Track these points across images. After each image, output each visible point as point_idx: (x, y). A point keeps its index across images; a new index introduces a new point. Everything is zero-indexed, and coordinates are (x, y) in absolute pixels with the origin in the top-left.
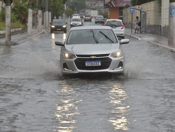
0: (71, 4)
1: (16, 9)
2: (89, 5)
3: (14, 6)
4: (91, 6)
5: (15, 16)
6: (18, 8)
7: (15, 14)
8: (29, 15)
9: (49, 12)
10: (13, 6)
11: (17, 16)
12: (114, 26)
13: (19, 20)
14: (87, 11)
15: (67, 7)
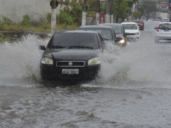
0: (140, 7)
1: (73, 12)
2: (160, 7)
3: (73, 9)
4: (162, 8)
5: (73, 18)
6: (75, 11)
7: (72, 17)
8: (83, 17)
9: (111, 14)
10: (71, 9)
11: (74, 19)
12: (167, 29)
13: (77, 22)
14: (158, 13)
15: (135, 10)
